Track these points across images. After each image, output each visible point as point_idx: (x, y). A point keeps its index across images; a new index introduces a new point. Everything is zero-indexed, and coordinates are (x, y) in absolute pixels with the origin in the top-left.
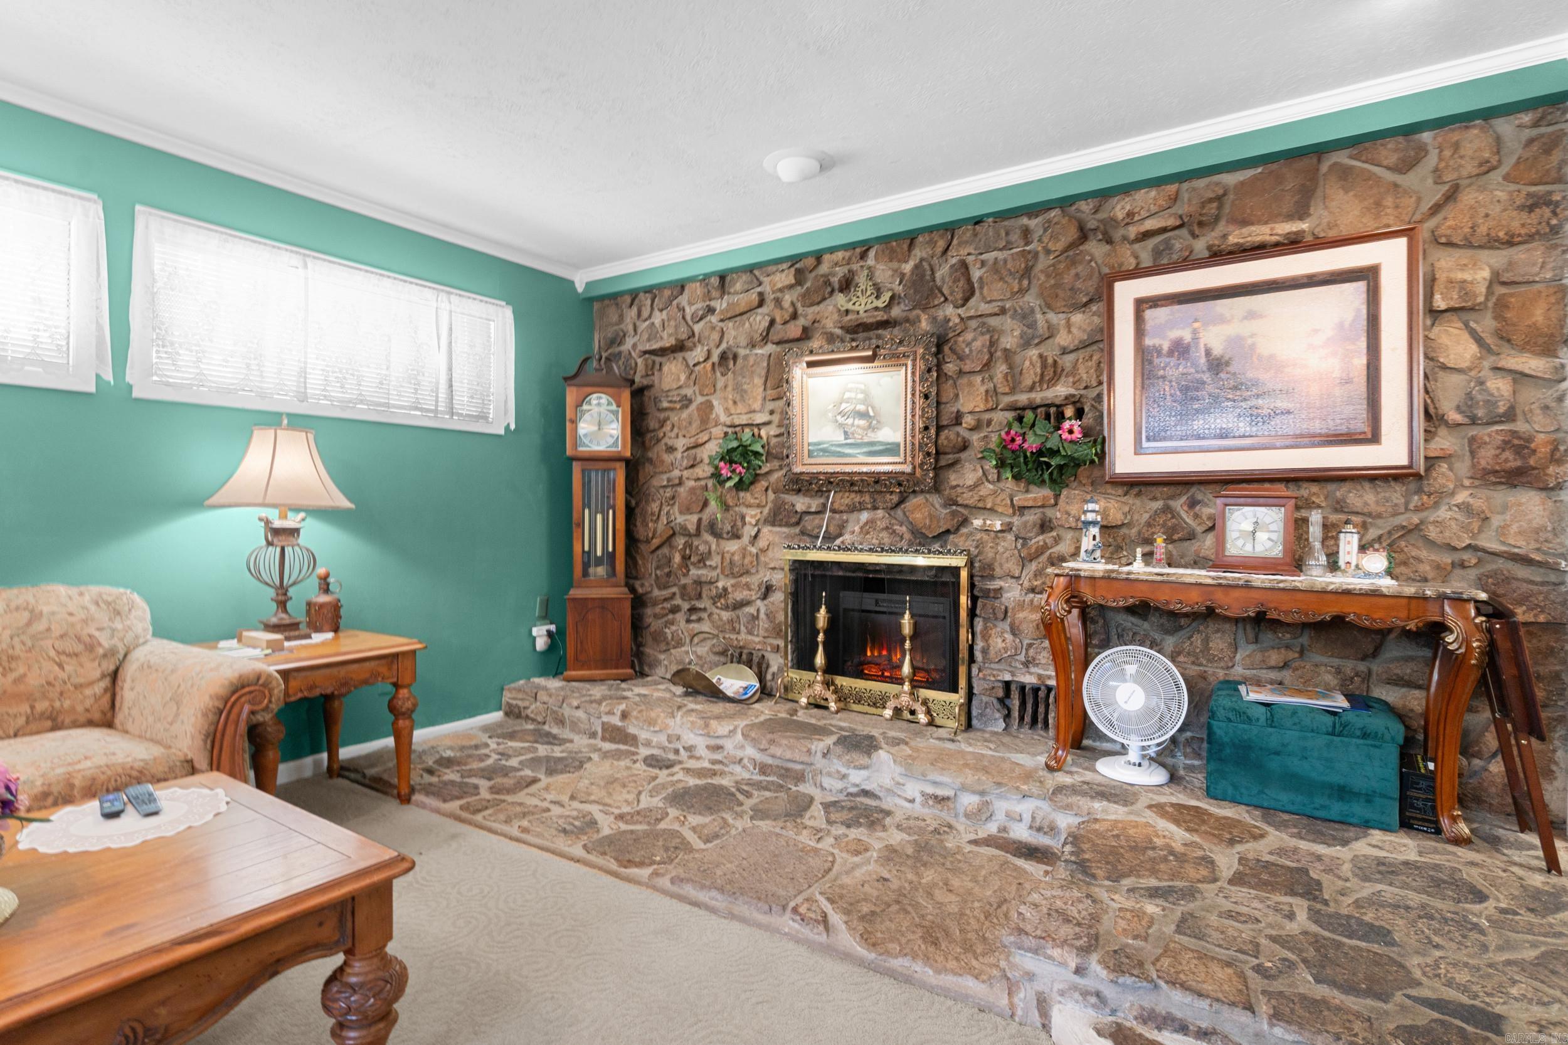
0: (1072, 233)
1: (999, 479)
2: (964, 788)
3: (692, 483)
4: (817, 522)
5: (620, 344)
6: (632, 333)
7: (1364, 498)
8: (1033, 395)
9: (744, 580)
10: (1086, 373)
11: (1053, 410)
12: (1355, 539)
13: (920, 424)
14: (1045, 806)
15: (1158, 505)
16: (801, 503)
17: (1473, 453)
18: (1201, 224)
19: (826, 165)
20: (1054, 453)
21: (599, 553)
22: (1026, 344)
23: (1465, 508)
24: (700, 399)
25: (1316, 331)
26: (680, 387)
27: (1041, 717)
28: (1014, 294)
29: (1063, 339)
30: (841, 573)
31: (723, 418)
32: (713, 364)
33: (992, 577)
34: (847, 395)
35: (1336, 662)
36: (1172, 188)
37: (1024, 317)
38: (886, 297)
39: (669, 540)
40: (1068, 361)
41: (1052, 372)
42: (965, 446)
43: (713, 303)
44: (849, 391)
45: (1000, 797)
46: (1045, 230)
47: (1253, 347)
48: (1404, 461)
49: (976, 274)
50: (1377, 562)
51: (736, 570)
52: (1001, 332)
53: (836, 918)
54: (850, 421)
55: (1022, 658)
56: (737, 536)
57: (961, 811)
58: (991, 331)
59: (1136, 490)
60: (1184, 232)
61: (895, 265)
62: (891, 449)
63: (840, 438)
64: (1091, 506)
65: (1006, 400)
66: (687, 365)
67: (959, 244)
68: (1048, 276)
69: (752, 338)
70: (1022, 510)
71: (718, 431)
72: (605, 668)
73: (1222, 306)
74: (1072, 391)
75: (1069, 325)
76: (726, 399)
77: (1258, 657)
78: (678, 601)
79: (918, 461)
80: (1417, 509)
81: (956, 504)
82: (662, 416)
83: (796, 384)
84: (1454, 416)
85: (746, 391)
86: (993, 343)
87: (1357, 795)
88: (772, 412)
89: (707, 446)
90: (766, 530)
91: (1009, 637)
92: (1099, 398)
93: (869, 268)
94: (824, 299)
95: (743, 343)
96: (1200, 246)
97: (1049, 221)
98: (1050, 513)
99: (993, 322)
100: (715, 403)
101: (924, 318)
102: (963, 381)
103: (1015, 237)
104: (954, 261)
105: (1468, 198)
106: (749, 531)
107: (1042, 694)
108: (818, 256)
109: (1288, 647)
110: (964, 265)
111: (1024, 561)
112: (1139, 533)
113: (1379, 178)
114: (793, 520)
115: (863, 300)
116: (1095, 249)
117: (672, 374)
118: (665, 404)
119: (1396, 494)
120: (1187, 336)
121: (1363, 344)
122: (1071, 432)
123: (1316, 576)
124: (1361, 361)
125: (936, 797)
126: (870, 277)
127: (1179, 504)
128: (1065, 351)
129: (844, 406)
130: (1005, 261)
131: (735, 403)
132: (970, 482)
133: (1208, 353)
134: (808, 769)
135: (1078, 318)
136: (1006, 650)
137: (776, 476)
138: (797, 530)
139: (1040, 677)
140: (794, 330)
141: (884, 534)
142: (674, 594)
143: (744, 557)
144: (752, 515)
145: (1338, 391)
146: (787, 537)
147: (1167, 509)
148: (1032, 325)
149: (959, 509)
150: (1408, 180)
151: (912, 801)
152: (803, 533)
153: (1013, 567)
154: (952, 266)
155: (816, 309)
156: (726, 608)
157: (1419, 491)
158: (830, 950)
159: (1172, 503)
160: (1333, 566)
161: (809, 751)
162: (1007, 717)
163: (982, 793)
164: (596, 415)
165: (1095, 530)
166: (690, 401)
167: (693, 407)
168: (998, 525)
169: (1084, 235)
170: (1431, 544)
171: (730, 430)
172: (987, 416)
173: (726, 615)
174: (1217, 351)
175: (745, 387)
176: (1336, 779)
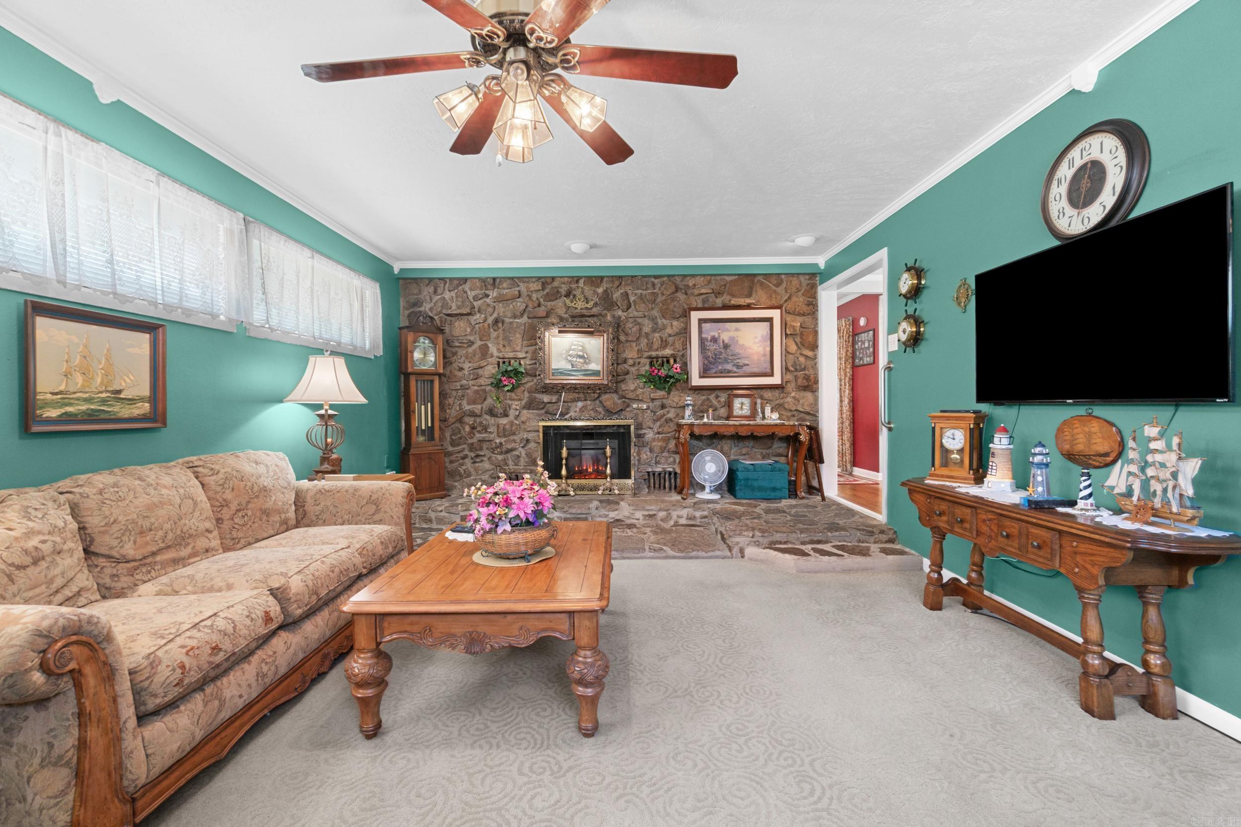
0: (673, 289)
1: (644, 387)
2: (660, 510)
3: (476, 388)
4: (555, 407)
5: (421, 306)
6: (429, 301)
7: (768, 394)
8: (657, 353)
9: (512, 438)
10: (678, 345)
11: (665, 359)
12: (770, 408)
13: (610, 363)
14: (690, 510)
15: (703, 398)
16: (546, 398)
17: (796, 380)
18: (719, 293)
19: (592, 247)
20: (671, 377)
21: (423, 428)
22: (654, 330)
23: (794, 398)
24: (479, 343)
25: (756, 337)
26: (466, 335)
27: (662, 485)
28: (649, 310)
29: (669, 330)
30: (568, 431)
31: (496, 353)
32: (489, 325)
33: (642, 429)
34: (573, 347)
35: (761, 450)
36: (709, 278)
37: (653, 320)
38: (591, 303)
39: (460, 420)
40: (671, 339)
41: (664, 344)
42: (627, 373)
43: (487, 292)
44: (574, 345)
45: (674, 510)
46: (662, 285)
47: (737, 341)
48: (780, 383)
49: (632, 299)
50: (775, 416)
51: (506, 433)
52: (643, 325)
53: (665, 548)
54: (575, 359)
55: (654, 461)
56: (507, 416)
57: (659, 518)
58: (639, 324)
59: (697, 392)
60: (713, 295)
61: (593, 288)
62: (596, 373)
63: (570, 367)
64: (689, 398)
65: (646, 354)
66: (471, 324)
67: (625, 285)
68: (663, 304)
69: (514, 314)
70: (653, 400)
71: (494, 360)
72: (431, 492)
73: (728, 325)
74: (672, 352)
75: (672, 325)
76: (498, 344)
77: (739, 451)
78: (466, 452)
79: (610, 378)
80: (782, 398)
81: (625, 398)
82: (454, 350)
83: (546, 340)
84: (792, 369)
85: (511, 341)
86: (640, 329)
87: (778, 489)
88: (527, 353)
89: (486, 368)
90: (525, 411)
91: (648, 453)
92: (683, 355)
93: (582, 288)
94: (557, 299)
95: (509, 315)
96: (719, 302)
97: (663, 282)
98: (665, 401)
99: (639, 320)
100: (490, 345)
101: (609, 315)
102: (628, 344)
103: (650, 286)
104: (622, 291)
105: (794, 299)
106: (512, 413)
107: (662, 475)
108: (553, 278)
109: (748, 447)
110: (627, 294)
111: (655, 421)
112: (699, 408)
113: (771, 288)
114: (541, 407)
115: (580, 303)
116: (681, 296)
117: (460, 328)
118: (457, 344)
119: (776, 393)
120: (717, 336)
121: (769, 343)
122: (676, 369)
123: (759, 421)
124: (768, 349)
125: (650, 515)
126: (583, 293)
127: (712, 397)
128: (670, 335)
129: (571, 352)
130: (646, 295)
131: (504, 346)
132: (632, 388)
133: (723, 342)
134: (588, 516)
135: (675, 323)
136: (647, 459)
137: (529, 384)
138: (543, 411)
139: (663, 468)
140: (542, 312)
141: (591, 412)
142: (464, 448)
143: (512, 426)
144: (515, 405)
145: (762, 358)
146: (538, 415)
147: (708, 399)
148: (656, 324)
149: (627, 400)
150: (779, 290)
151: (638, 519)
152: (546, 413)
153: (650, 424)
154: (622, 294)
155: (553, 303)
156: (501, 453)
157: (783, 392)
158: (667, 557)
159: (709, 397)
160: (764, 418)
161: (589, 508)
162: (649, 487)
163: (667, 510)
164: (422, 349)
165: (690, 408)
166: (473, 343)
167: (475, 346)
168: (645, 407)
169: (677, 289)
170: (786, 409)
171: (501, 361)
172: (638, 360)
173: (500, 457)
174: (726, 341)
175: (511, 338)
176: (773, 485)
